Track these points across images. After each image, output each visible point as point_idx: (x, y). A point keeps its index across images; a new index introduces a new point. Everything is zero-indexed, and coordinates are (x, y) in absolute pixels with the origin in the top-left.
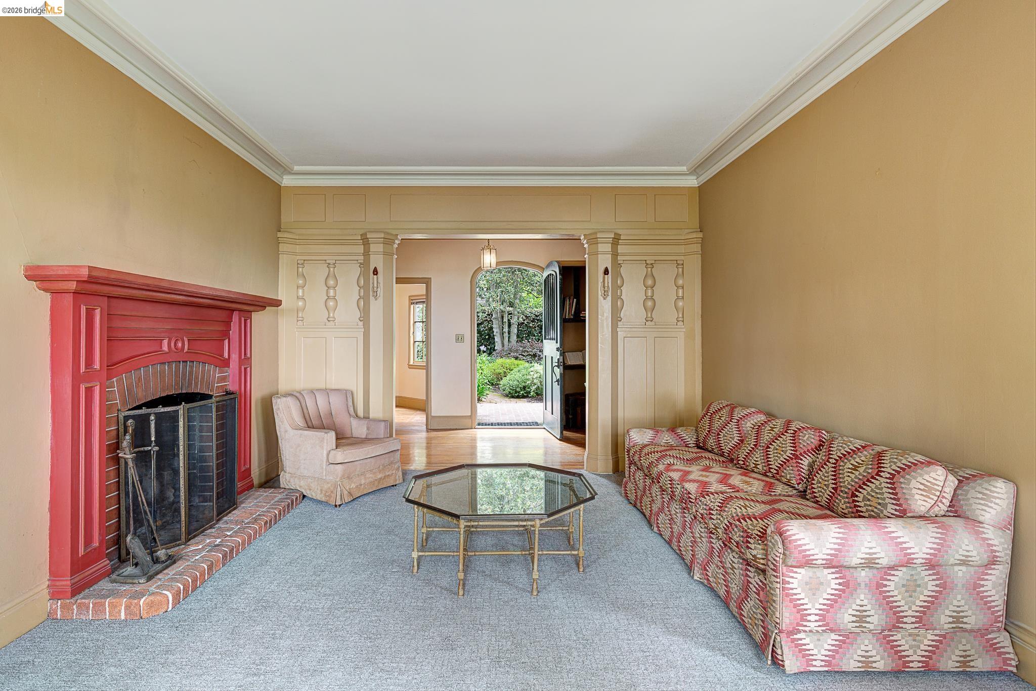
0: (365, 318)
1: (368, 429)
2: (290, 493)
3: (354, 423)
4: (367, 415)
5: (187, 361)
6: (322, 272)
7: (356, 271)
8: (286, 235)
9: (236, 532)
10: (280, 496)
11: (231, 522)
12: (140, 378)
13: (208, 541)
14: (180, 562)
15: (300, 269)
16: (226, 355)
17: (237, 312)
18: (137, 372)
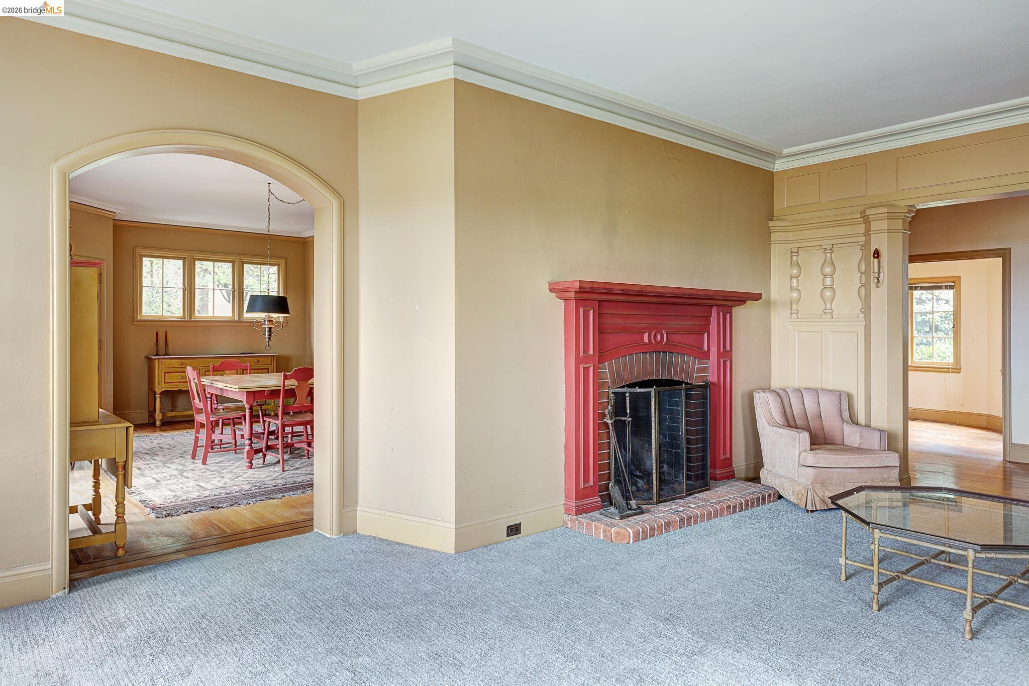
0: (866, 311)
1: (861, 437)
2: (766, 489)
3: (848, 429)
4: (868, 423)
5: (666, 352)
6: (818, 258)
7: (858, 254)
8: (777, 223)
9: (699, 506)
10: (754, 490)
11: (699, 499)
12: (626, 364)
13: (674, 507)
14: (647, 514)
15: (795, 258)
16: (705, 348)
17: (716, 307)
18: (624, 359)
